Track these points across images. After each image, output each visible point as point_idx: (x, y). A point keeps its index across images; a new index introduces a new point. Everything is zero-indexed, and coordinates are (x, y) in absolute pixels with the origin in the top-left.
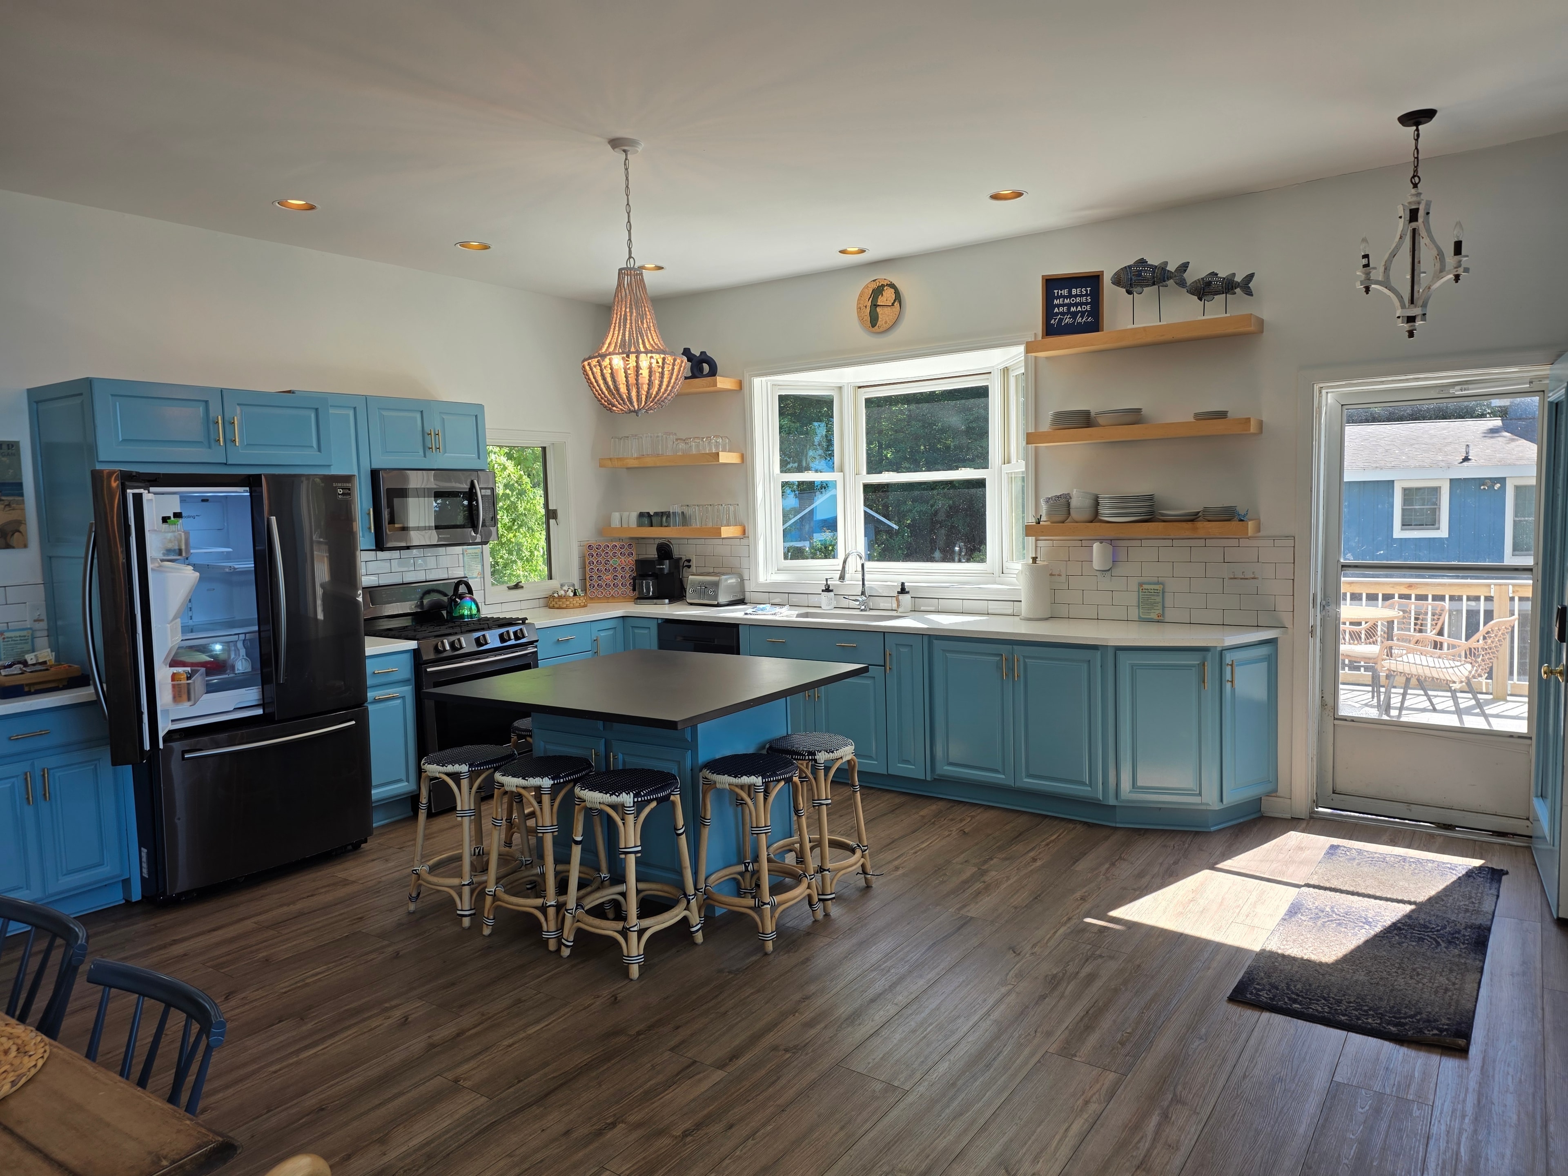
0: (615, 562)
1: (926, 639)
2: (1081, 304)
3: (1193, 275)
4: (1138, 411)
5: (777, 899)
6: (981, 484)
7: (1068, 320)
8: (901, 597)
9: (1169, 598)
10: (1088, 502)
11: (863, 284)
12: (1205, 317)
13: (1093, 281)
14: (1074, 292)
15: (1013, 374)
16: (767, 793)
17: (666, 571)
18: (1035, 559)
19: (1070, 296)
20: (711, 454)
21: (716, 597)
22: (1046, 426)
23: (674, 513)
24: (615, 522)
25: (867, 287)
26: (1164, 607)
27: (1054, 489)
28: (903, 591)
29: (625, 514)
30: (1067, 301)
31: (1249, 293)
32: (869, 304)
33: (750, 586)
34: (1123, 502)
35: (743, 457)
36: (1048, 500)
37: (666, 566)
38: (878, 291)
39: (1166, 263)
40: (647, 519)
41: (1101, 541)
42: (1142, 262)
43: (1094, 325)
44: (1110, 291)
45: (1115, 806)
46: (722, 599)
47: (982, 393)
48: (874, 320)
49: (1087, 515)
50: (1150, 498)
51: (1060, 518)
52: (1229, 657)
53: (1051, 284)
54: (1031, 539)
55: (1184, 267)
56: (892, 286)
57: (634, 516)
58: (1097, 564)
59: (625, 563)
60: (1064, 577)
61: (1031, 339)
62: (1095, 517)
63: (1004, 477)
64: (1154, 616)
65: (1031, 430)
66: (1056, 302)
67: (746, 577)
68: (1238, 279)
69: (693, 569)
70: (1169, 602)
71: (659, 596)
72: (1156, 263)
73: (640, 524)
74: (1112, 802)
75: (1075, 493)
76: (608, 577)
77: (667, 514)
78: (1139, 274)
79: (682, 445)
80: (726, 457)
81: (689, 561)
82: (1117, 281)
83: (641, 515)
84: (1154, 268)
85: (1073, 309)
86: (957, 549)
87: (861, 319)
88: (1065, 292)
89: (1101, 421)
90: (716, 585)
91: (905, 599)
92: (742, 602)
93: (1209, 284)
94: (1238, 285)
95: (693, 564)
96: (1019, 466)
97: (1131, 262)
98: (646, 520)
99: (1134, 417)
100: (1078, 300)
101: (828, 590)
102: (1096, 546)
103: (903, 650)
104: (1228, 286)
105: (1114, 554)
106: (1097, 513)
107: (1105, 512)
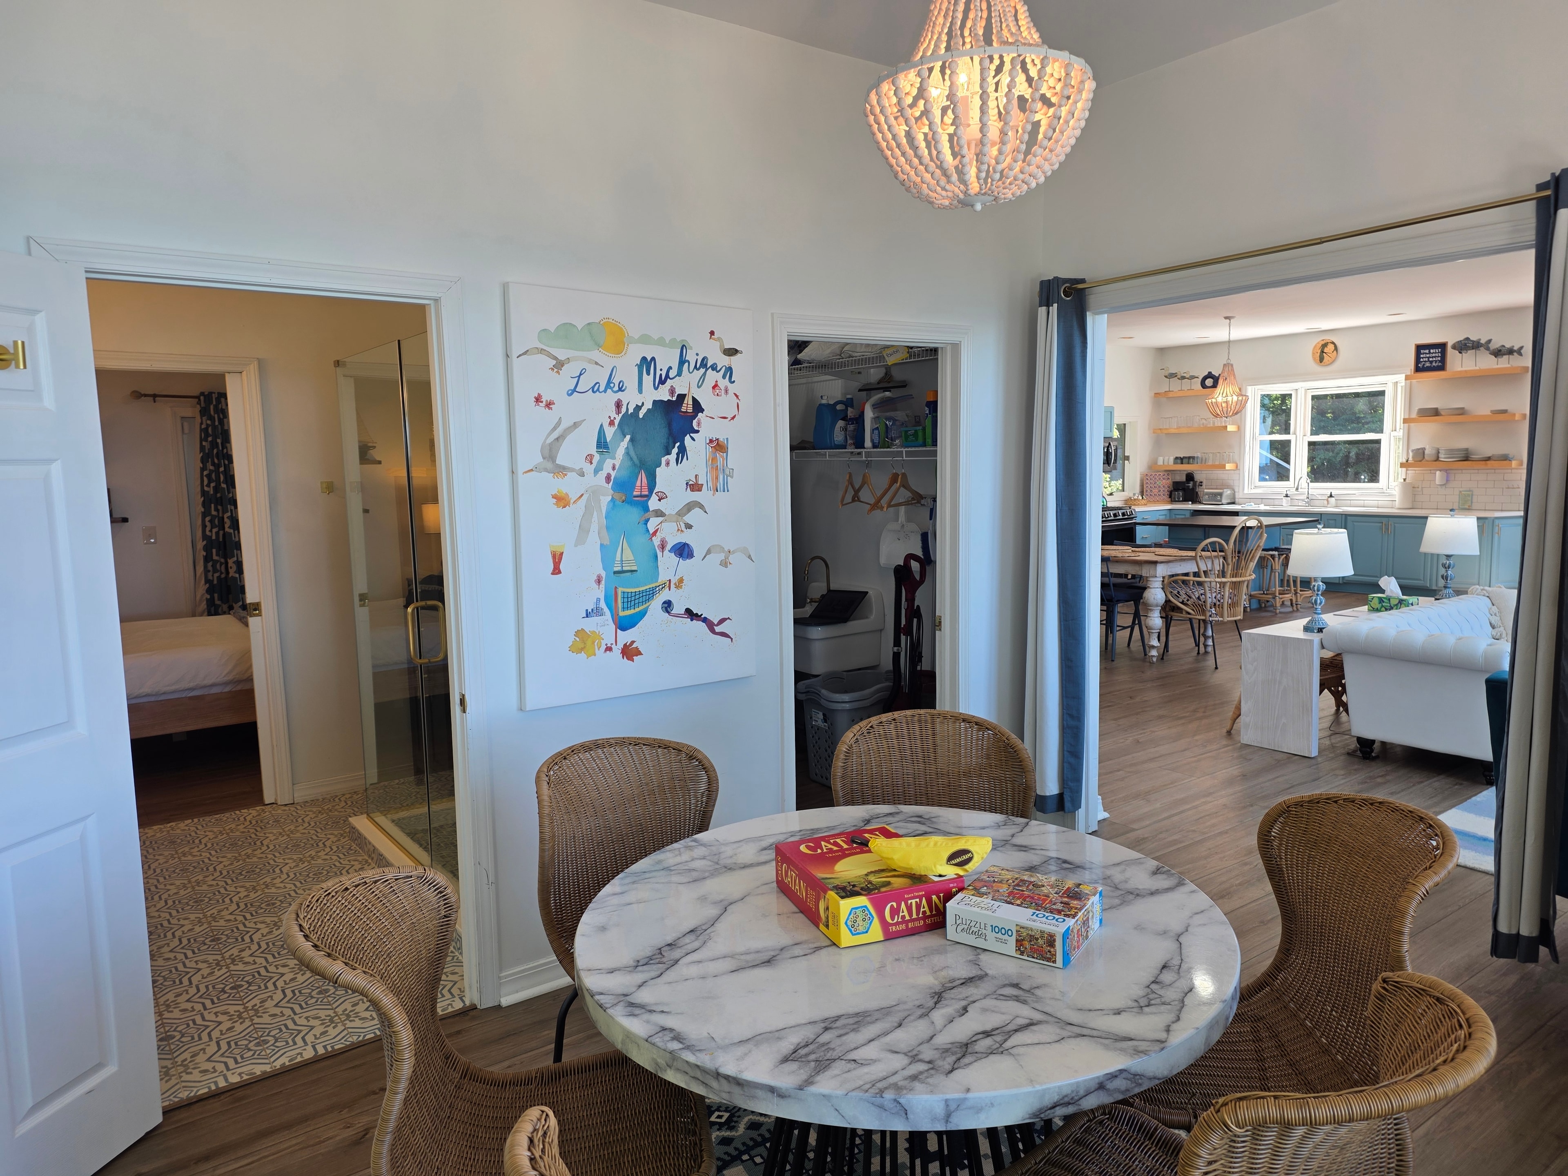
0: (1159, 483)
1: (1344, 516)
2: (1435, 357)
3: (1494, 346)
4: (1463, 408)
5: (1281, 596)
6: (1378, 442)
7: (1428, 364)
8: (1330, 499)
9: (1475, 498)
10: (1434, 452)
11: (1317, 340)
12: (1499, 366)
13: (1442, 346)
14: (1432, 351)
15: (1399, 386)
16: (1279, 558)
17: (1191, 487)
18: (1405, 480)
19: (1430, 353)
20: (1222, 427)
21: (1221, 501)
22: (1414, 415)
23: (1198, 457)
24: (1160, 462)
25: (1318, 343)
26: (1472, 502)
27: (1416, 446)
28: (1331, 496)
29: (1166, 458)
30: (1428, 356)
31: (1520, 354)
32: (1319, 351)
33: (1238, 495)
34: (1451, 452)
35: (1239, 428)
36: (1413, 451)
37: (1191, 485)
38: (1325, 345)
39: (1480, 339)
40: (1181, 460)
41: (1440, 471)
42: (1467, 339)
43: (1442, 367)
44: (1451, 352)
45: (1435, 590)
46: (1224, 501)
47: (1382, 393)
48: (1321, 360)
49: (1434, 458)
50: (1467, 450)
51: (1420, 459)
52: (1497, 522)
53: (1419, 348)
54: (1404, 469)
55: (1490, 341)
56: (1333, 343)
57: (1172, 459)
58: (1438, 481)
59: (1165, 484)
60: (1420, 489)
61: (1409, 373)
62: (1437, 459)
63: (1392, 438)
64: (1467, 507)
65: (1407, 417)
66: (1422, 356)
67: (1236, 490)
68: (1516, 348)
69: (1204, 486)
70: (1475, 500)
71: (1185, 500)
72: (1475, 339)
73: (1175, 463)
74: (1434, 588)
75: (1427, 447)
76: (1155, 491)
77: (1193, 458)
78: (1465, 345)
79: (1204, 421)
80: (1231, 428)
81: (1201, 482)
82: (1454, 347)
83: (1177, 458)
84: (1473, 341)
85: (1431, 359)
86: (1363, 477)
87: (1314, 359)
88: (1427, 351)
89: (1442, 413)
90: (1221, 494)
91: (1332, 500)
92: (1233, 503)
93: (1500, 351)
94: (1515, 351)
95: (1204, 484)
96: (1400, 433)
97: (1462, 339)
98: (1179, 461)
99: (1461, 412)
100: (1434, 355)
101: (1287, 496)
102: (1438, 473)
103: (1330, 522)
104: (1511, 352)
105: (1447, 477)
106: (1438, 457)
107: (1442, 457)
